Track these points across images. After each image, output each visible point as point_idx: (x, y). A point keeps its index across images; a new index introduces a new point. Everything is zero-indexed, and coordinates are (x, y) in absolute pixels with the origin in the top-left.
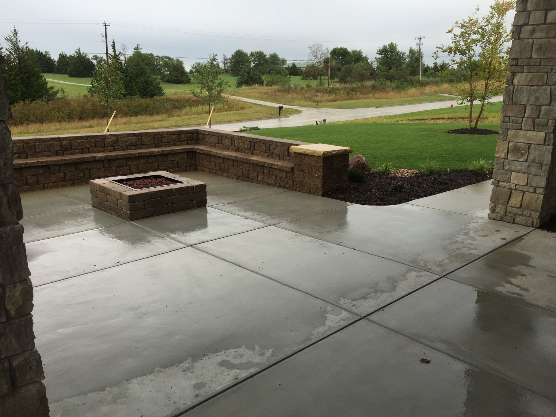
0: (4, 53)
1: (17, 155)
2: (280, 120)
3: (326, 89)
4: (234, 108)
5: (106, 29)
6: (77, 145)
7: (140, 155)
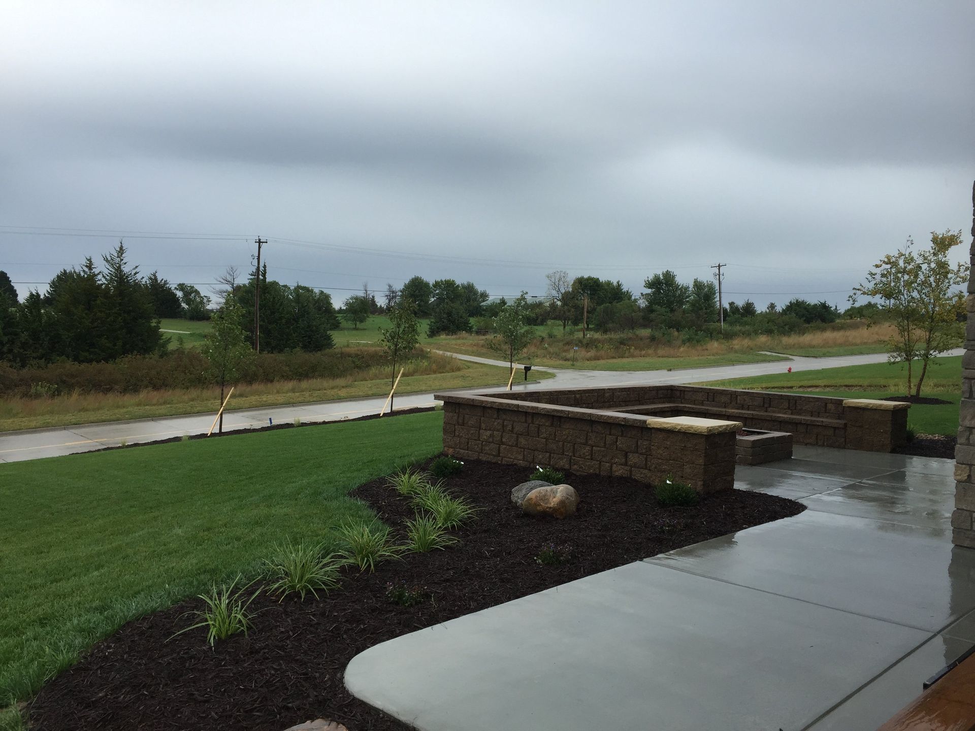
0: (99, 280)
2: (526, 387)
3: (580, 341)
4: (447, 369)
5: (259, 247)
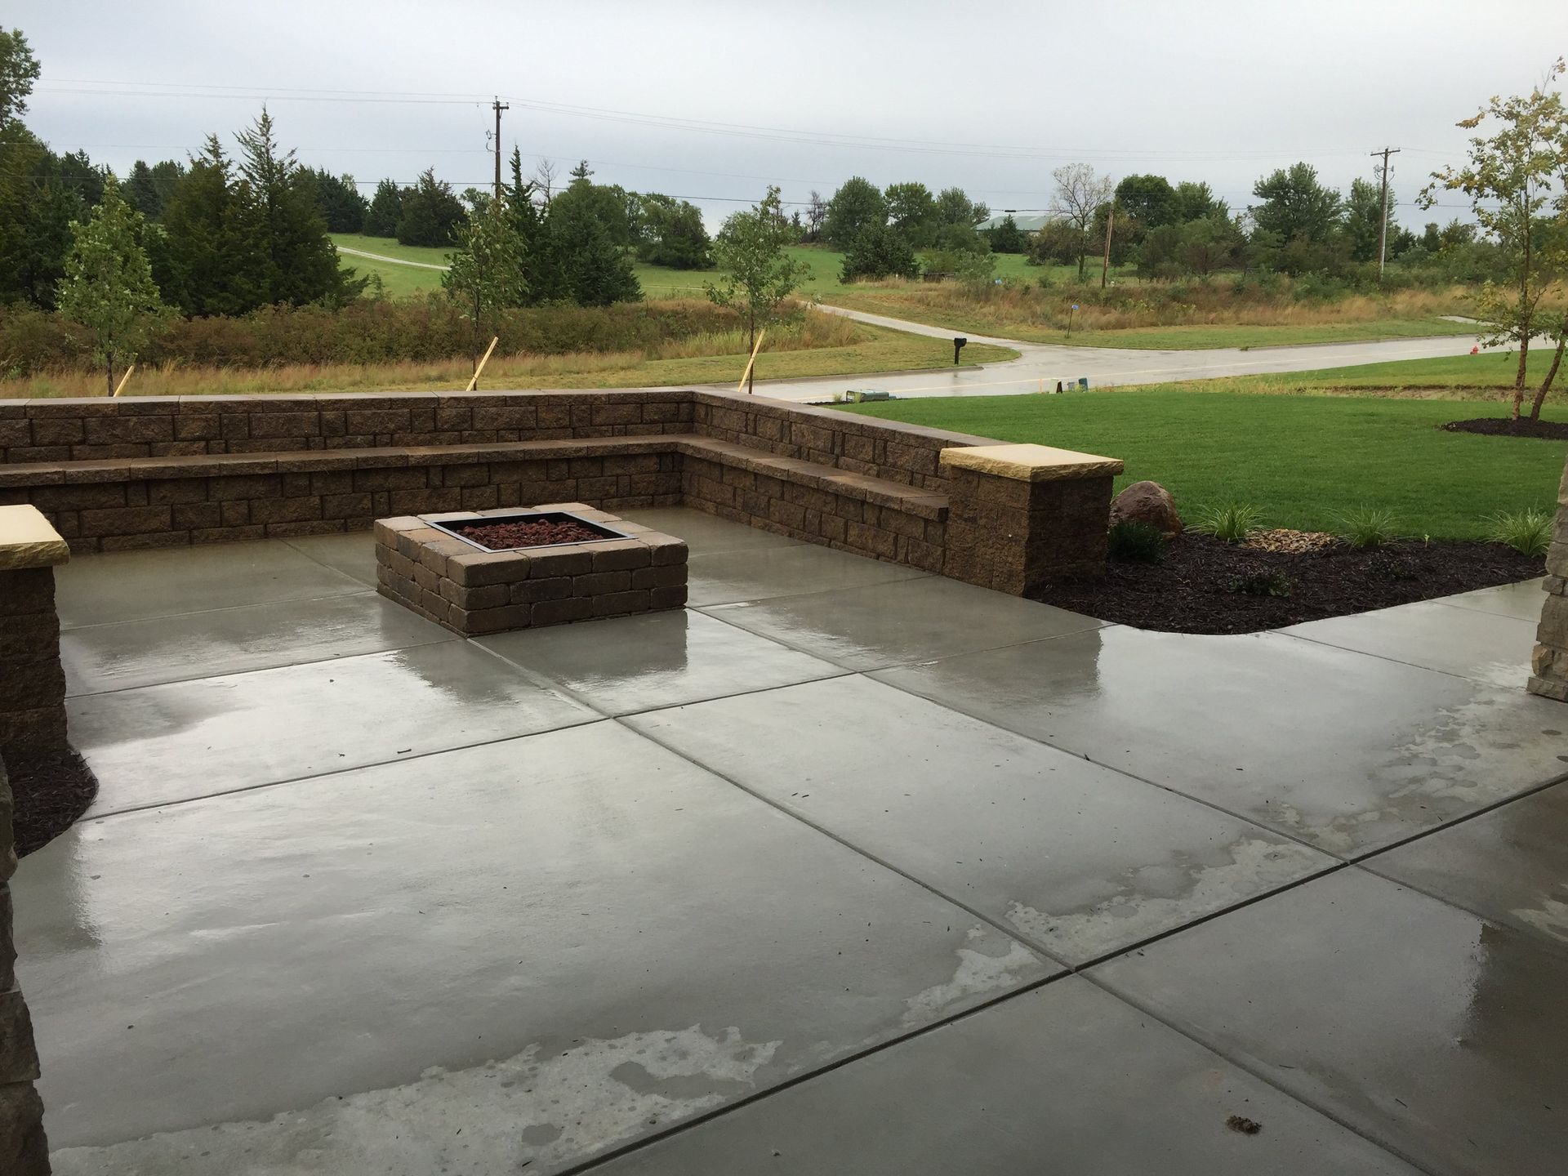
0: (233, 175)
1: (203, 444)
2: (956, 376)
3: (1095, 294)
4: (830, 340)
5: (498, 117)
6: (362, 424)
7: (527, 457)
